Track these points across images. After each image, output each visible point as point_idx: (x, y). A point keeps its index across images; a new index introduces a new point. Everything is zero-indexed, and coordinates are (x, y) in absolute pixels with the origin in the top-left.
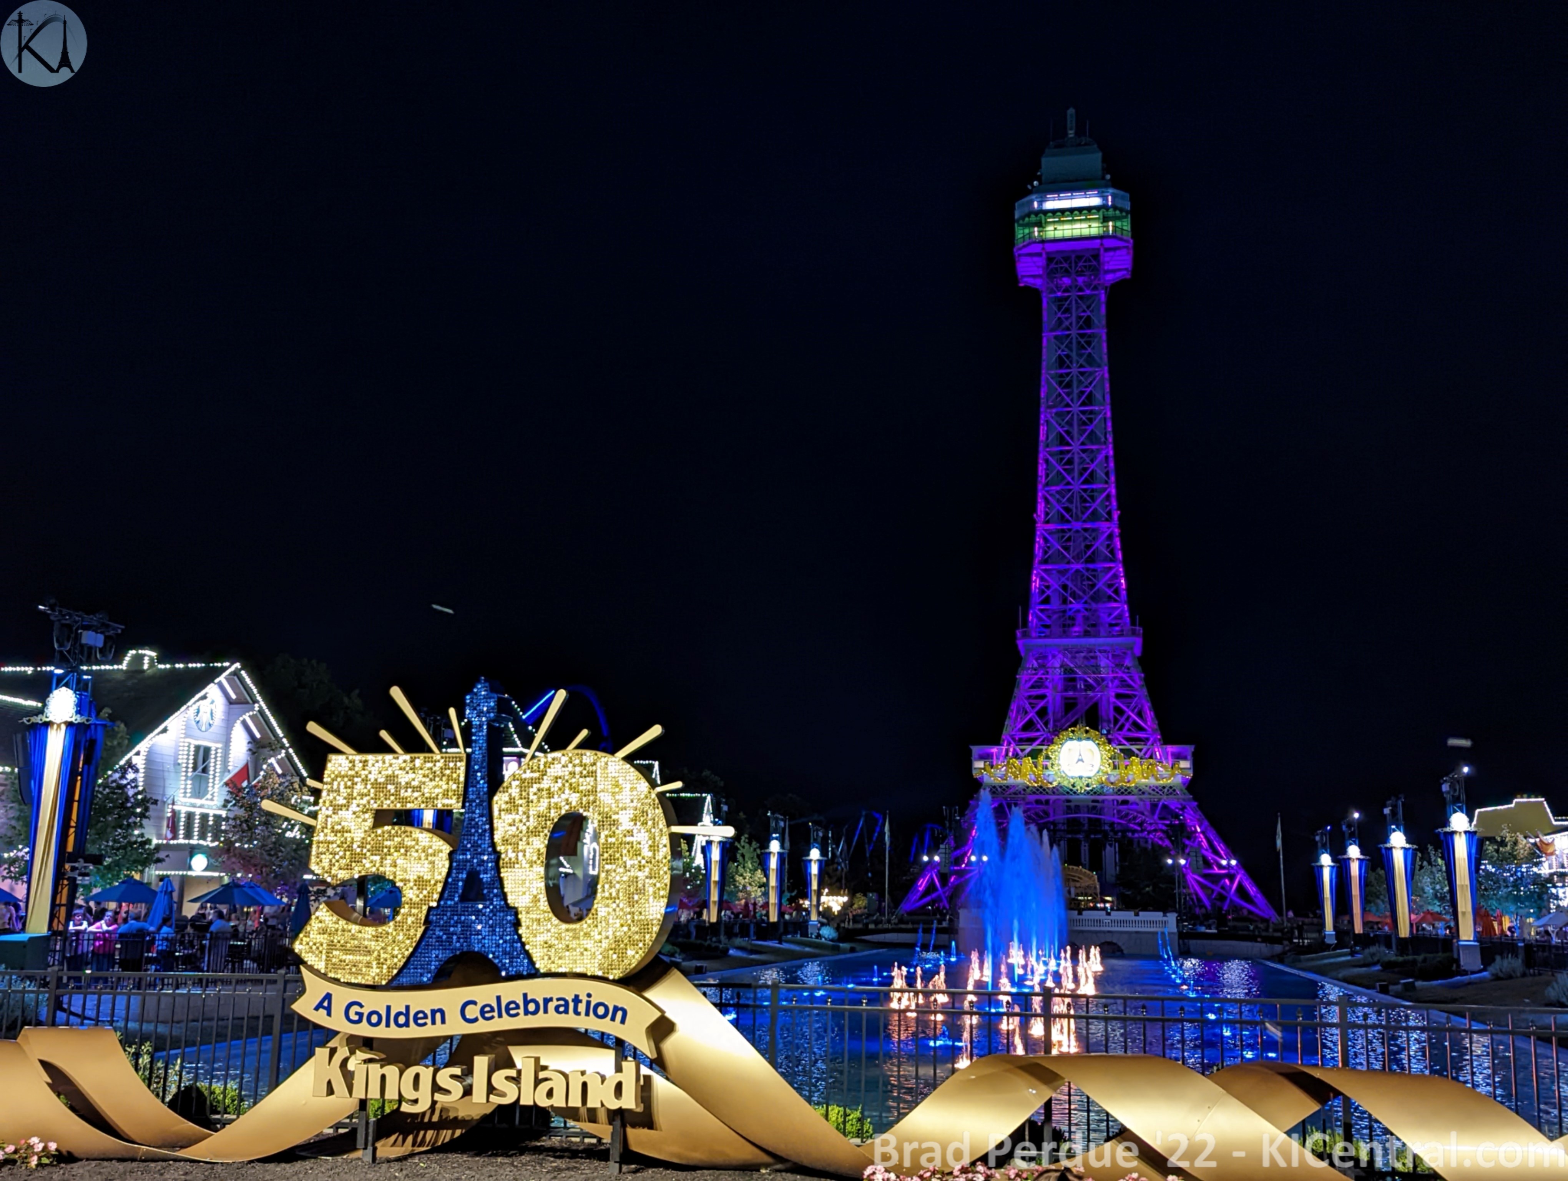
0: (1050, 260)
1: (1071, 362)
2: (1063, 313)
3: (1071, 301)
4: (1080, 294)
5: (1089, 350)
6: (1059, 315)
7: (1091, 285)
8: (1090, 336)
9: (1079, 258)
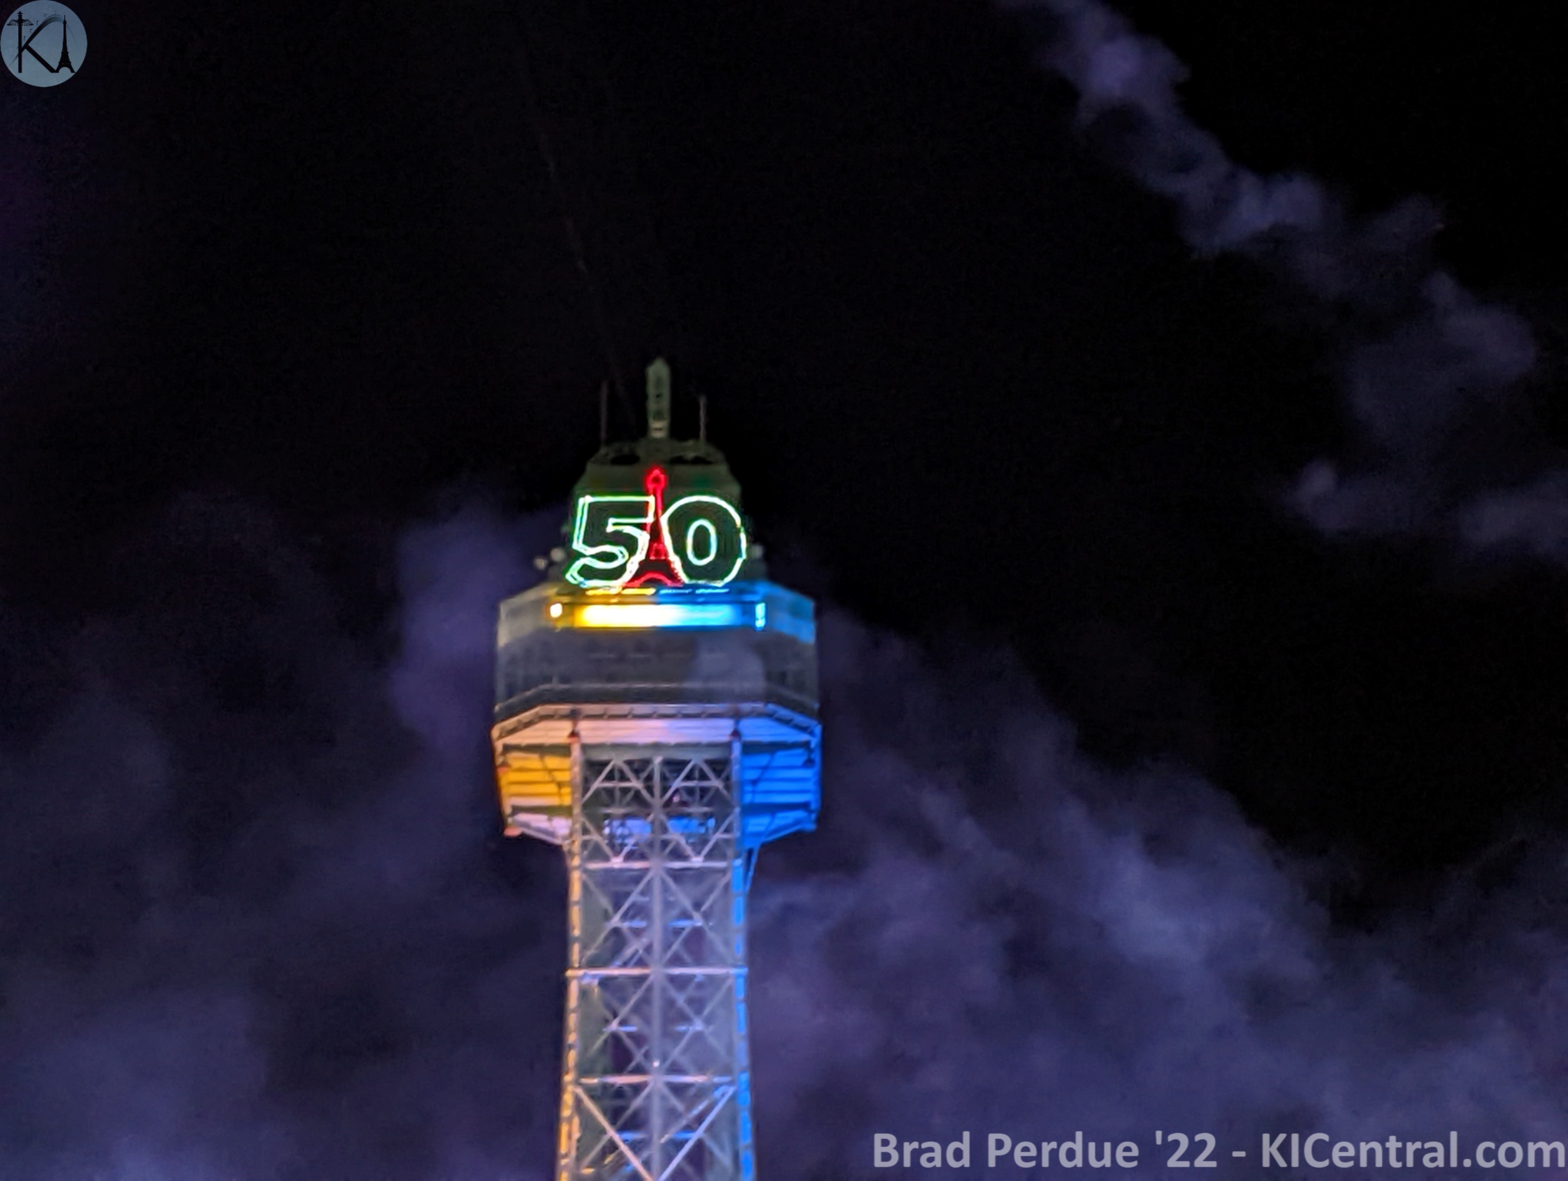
0: (593, 767)
1: (647, 1056)
2: (625, 917)
3: (649, 883)
4: (677, 865)
5: (698, 1026)
6: (616, 921)
7: (704, 841)
8: (700, 986)
9: (674, 766)
